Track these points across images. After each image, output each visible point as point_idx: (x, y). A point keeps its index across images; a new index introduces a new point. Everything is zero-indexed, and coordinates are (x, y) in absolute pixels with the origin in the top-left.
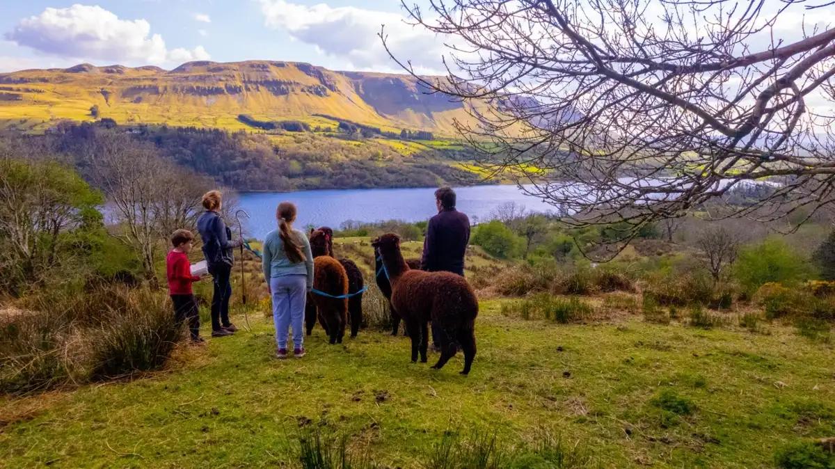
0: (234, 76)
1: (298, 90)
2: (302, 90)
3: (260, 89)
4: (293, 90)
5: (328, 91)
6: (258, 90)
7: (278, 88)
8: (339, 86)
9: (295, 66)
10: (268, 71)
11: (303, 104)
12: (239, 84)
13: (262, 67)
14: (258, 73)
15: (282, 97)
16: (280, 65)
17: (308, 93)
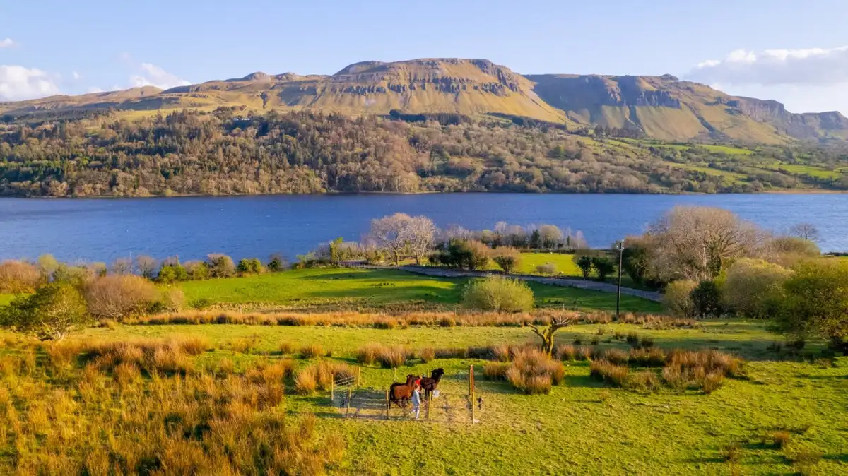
0: (399, 75)
1: (469, 88)
2: (476, 88)
3: (426, 87)
4: (464, 88)
5: (507, 90)
6: (424, 88)
7: (446, 85)
8: (522, 87)
9: (470, 62)
10: (438, 68)
11: (476, 105)
12: (403, 82)
13: (432, 64)
14: (426, 71)
15: (451, 96)
16: (453, 61)
17: (482, 91)
